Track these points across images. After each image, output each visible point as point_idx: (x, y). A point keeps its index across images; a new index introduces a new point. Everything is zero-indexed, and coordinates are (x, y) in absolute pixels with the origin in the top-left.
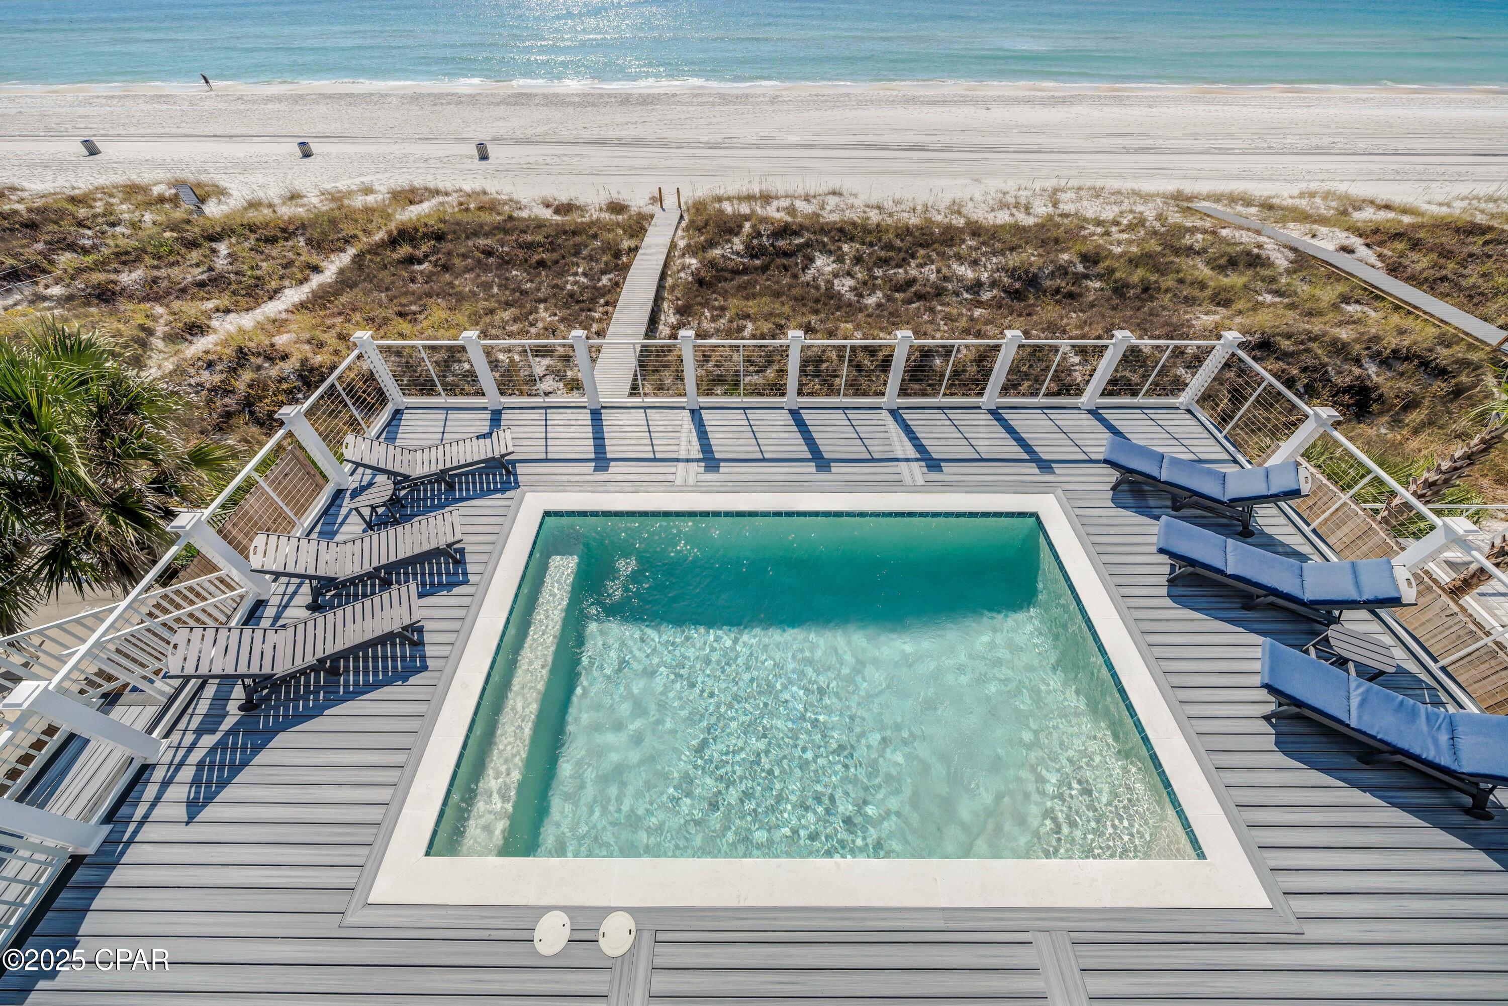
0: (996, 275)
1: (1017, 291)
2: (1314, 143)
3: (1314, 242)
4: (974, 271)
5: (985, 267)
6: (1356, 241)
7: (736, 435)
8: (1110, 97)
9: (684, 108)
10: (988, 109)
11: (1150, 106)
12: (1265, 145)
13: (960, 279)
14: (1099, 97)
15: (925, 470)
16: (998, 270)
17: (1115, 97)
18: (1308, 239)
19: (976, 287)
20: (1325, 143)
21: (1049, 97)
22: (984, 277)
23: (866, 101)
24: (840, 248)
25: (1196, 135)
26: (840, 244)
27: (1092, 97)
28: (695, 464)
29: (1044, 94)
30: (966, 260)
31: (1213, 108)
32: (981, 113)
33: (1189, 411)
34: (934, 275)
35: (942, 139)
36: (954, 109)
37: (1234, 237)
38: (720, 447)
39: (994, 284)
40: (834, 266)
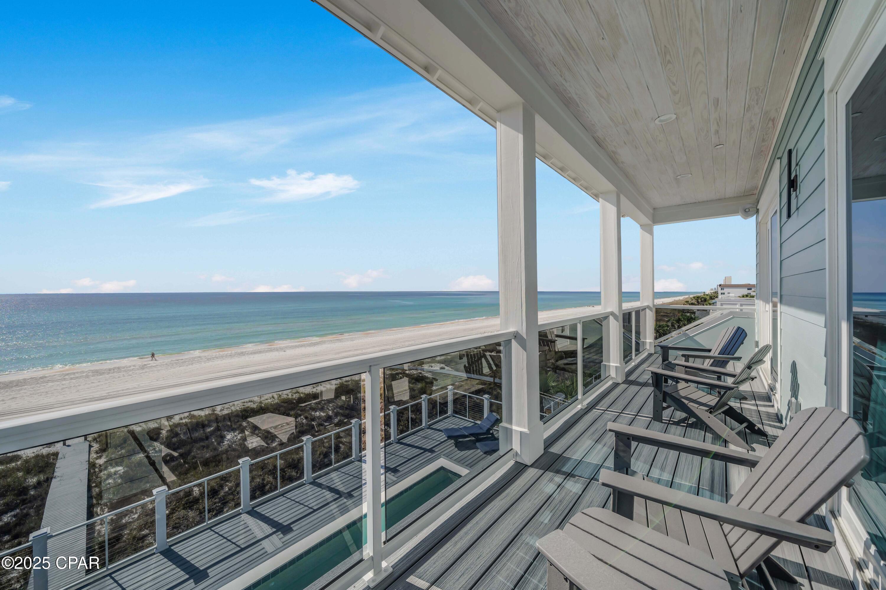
0: (335, 411)
1: (348, 414)
2: (410, 343)
3: (432, 368)
4: (324, 412)
5: (328, 409)
6: (442, 365)
7: (288, 509)
8: (335, 340)
9: (58, 383)
10: (285, 351)
11: (352, 341)
12: (396, 346)
13: (320, 417)
14: (331, 340)
15: (393, 474)
16: (335, 409)
17: (337, 340)
18: (430, 368)
19: (329, 419)
20: (413, 342)
21: (310, 343)
22: (330, 413)
23: (213, 358)
24: (241, 425)
25: (374, 347)
26: (239, 423)
27: (328, 341)
28: (274, 536)
29: (308, 342)
30: (317, 409)
31: (374, 338)
32: (282, 353)
33: (454, 416)
34: (305, 421)
35: (269, 366)
36: (267, 354)
37: (411, 373)
38: (283, 519)
39: (336, 415)
40: (240, 435)
